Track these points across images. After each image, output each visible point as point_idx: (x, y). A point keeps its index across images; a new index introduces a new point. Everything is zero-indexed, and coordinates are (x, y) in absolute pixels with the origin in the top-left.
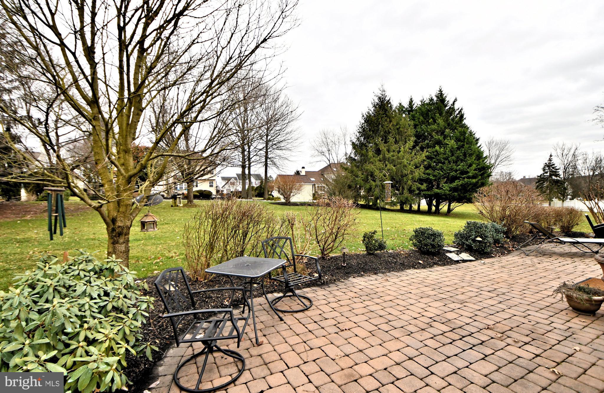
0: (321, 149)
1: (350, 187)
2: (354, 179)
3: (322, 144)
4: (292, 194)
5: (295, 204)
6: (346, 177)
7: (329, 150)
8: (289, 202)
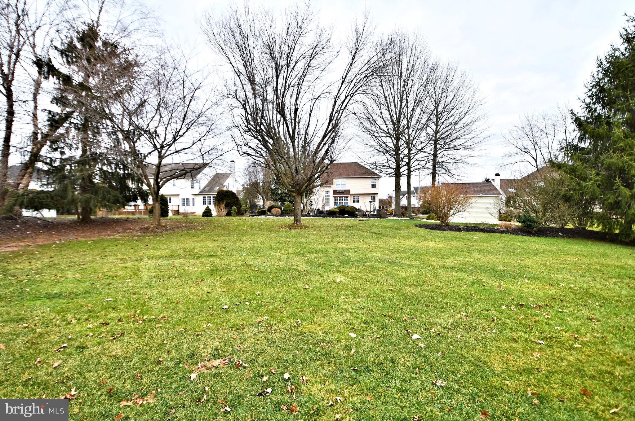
0: (520, 143)
1: (567, 199)
2: (579, 184)
3: (523, 135)
4: (452, 212)
5: (456, 228)
6: (561, 182)
7: (535, 144)
8: (447, 225)
